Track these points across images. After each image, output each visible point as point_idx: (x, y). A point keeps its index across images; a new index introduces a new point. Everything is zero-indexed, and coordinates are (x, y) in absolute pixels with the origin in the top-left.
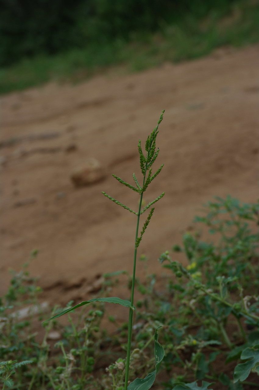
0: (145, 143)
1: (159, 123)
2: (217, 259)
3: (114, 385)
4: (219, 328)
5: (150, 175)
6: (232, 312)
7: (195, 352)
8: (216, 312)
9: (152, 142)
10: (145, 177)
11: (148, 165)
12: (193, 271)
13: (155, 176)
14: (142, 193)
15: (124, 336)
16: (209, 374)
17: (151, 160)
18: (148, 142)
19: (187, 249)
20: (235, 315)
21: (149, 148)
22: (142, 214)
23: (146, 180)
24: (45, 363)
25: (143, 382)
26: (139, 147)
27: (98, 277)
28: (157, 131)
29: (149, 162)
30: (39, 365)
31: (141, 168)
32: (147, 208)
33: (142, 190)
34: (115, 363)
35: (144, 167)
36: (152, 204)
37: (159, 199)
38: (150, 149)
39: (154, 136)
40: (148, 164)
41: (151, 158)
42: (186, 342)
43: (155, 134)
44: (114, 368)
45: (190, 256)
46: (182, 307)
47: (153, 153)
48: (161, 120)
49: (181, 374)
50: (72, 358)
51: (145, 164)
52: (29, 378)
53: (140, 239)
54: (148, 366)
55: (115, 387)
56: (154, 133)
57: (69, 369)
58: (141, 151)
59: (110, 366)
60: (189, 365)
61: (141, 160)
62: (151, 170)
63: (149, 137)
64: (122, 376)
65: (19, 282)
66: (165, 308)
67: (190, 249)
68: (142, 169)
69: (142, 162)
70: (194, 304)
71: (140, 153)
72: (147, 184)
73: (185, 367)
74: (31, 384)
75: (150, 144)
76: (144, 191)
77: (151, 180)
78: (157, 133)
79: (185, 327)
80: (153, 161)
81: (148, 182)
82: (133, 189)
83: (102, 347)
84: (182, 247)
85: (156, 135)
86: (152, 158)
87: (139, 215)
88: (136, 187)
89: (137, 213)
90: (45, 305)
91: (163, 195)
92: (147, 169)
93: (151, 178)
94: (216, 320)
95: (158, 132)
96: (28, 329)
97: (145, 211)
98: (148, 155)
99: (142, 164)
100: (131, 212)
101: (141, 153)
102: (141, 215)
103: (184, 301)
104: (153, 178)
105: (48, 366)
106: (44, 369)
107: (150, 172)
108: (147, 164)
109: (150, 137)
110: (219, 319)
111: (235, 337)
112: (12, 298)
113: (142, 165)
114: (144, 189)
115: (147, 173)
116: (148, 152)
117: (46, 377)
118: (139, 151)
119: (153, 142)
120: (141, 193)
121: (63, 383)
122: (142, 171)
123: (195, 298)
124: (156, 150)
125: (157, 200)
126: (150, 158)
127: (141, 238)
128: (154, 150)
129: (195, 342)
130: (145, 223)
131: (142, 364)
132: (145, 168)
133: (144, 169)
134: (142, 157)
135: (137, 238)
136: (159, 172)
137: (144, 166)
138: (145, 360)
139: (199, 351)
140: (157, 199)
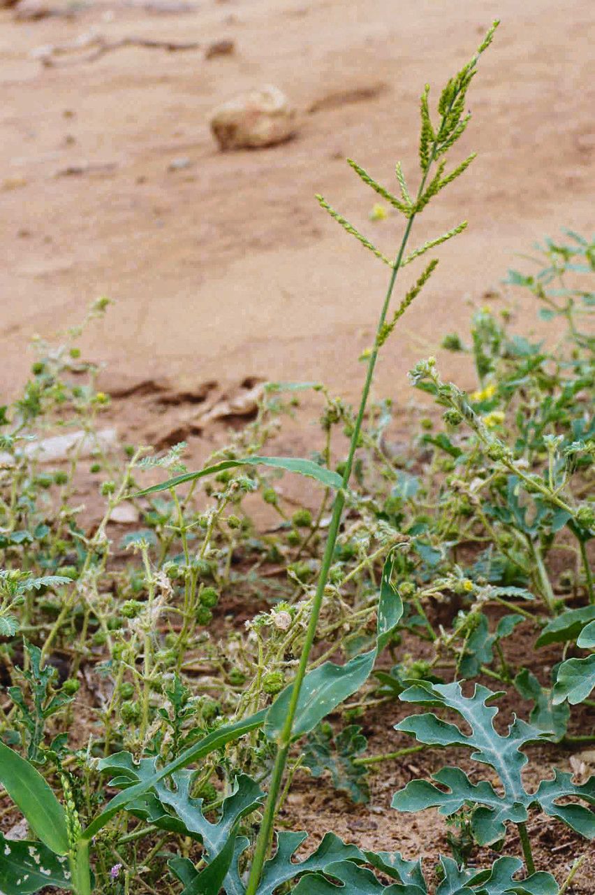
0: (441, 95)
1: (482, 50)
2: (548, 385)
3: (261, 665)
4: (531, 557)
5: (438, 176)
6: (570, 523)
7: (467, 609)
8: (529, 517)
9: (455, 94)
10: (424, 179)
11: (438, 148)
12: (485, 407)
13: (451, 178)
14: (412, 217)
15: (294, 542)
16: (492, 667)
17: (448, 138)
18: (447, 93)
19: (478, 349)
20: (576, 531)
21: (447, 109)
22: (403, 266)
23: (427, 186)
24: (94, 585)
25: (342, 673)
26: (423, 100)
27: (248, 384)
28: (473, 70)
29: (441, 142)
30: (80, 587)
31: (421, 155)
32: (419, 254)
33: (414, 208)
34: (270, 613)
35: (427, 154)
36: (431, 246)
37: (451, 235)
38: (450, 111)
39: (464, 80)
40: (439, 146)
41: (448, 134)
42: (448, 583)
43: (467, 76)
44: (267, 623)
45: (484, 369)
46: (447, 494)
47: (455, 120)
48: (488, 45)
49: (421, 656)
50: (165, 584)
51: (431, 145)
52: (51, 613)
53: (390, 329)
54: (347, 627)
55: (262, 670)
56: (466, 72)
57: (154, 608)
58: (427, 113)
59: (257, 617)
60: (448, 637)
61: (423, 135)
62: (444, 164)
63: (451, 82)
64: (282, 646)
65: (53, 370)
66: (404, 486)
67: (487, 351)
68: (423, 157)
69: (424, 140)
70: (480, 490)
71: (423, 115)
72: (428, 195)
73: (437, 642)
74: (53, 628)
75: (451, 99)
76: (417, 211)
77: (441, 187)
78: (472, 75)
79: (450, 544)
80: (451, 140)
81: (432, 192)
82: (393, 203)
83: (237, 562)
84: (468, 343)
85: (468, 80)
86: (451, 133)
87: (396, 269)
88: (399, 199)
89: (393, 263)
90: (109, 434)
91: (463, 228)
92: (434, 157)
93: (440, 182)
94: (528, 536)
95: (475, 73)
96: (63, 491)
97: (412, 259)
98: (443, 125)
99: (425, 144)
100: (378, 256)
101: (426, 118)
102: (400, 269)
103: (455, 479)
104: (445, 183)
105: (100, 592)
106: (92, 597)
107: (441, 169)
108: (435, 145)
109: (454, 81)
110: (533, 534)
111: (566, 582)
112: (32, 408)
113: (424, 148)
114: (418, 208)
115: (434, 168)
116: (442, 118)
117: (92, 616)
118: (422, 111)
119: (460, 94)
120: (409, 215)
121: (134, 638)
122: (422, 162)
123: (483, 476)
124: (463, 116)
125: (446, 239)
126: (444, 134)
127: (392, 326)
128: (458, 114)
129: (468, 584)
130: (409, 292)
131: (332, 621)
132: (429, 156)
133: (427, 159)
134: (426, 128)
135: (382, 324)
136: (463, 170)
137: (428, 150)
138: (342, 613)
139: (475, 607)
140: (447, 236)
